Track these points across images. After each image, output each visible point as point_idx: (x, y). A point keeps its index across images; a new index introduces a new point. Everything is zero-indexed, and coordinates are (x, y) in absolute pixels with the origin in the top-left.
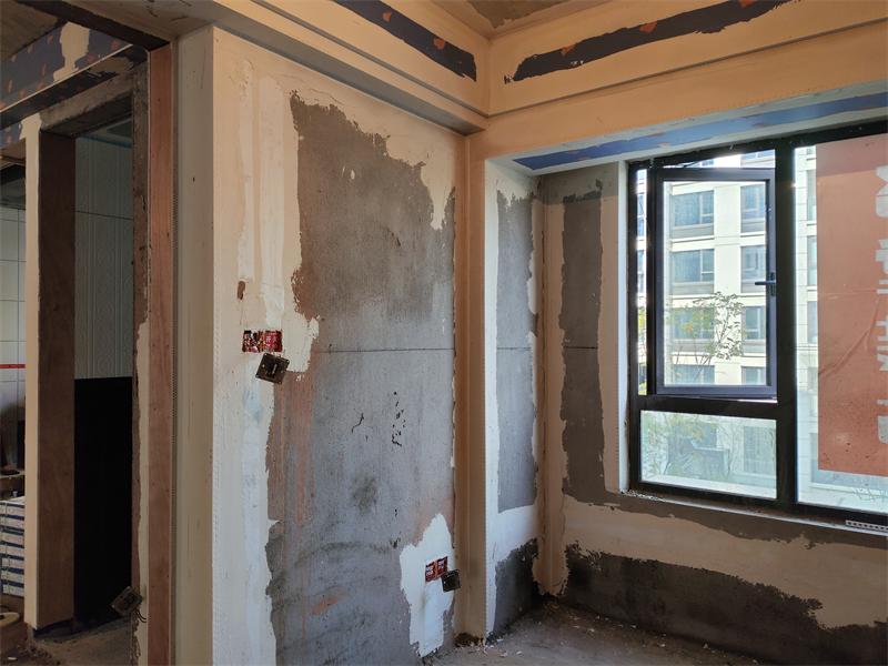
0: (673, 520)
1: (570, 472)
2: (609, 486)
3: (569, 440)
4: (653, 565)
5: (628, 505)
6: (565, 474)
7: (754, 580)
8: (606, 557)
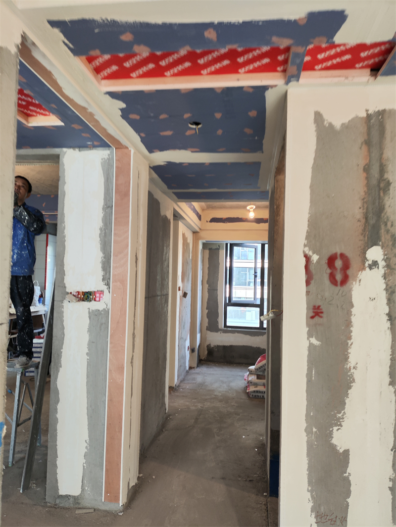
0: (236, 334)
1: (208, 324)
2: (220, 327)
3: (208, 316)
4: (231, 346)
5: (225, 332)
6: (207, 325)
7: (255, 346)
8: (218, 346)
